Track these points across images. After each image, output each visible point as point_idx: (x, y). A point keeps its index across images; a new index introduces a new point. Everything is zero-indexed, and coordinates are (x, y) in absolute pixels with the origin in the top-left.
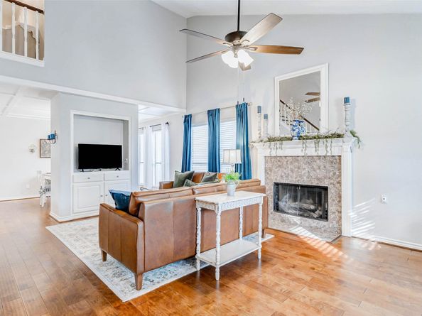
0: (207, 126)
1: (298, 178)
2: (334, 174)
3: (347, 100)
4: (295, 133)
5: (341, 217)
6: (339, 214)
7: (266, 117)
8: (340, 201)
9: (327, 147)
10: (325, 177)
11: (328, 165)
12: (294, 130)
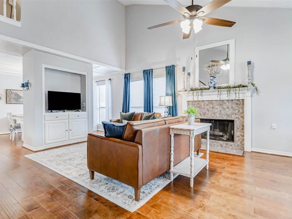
0: (143, 81)
1: (213, 115)
2: (239, 111)
3: (249, 63)
4: (212, 85)
5: (244, 140)
6: (242, 137)
7: (189, 74)
8: (243, 129)
9: (236, 93)
10: (233, 114)
11: (234, 106)
12: (211, 83)
